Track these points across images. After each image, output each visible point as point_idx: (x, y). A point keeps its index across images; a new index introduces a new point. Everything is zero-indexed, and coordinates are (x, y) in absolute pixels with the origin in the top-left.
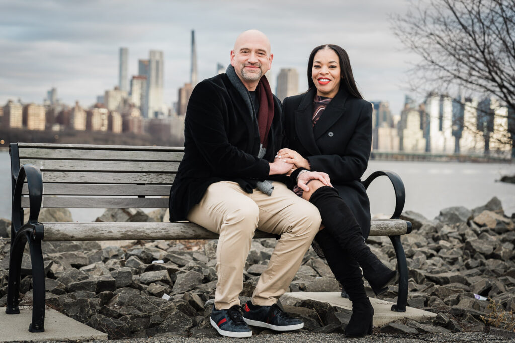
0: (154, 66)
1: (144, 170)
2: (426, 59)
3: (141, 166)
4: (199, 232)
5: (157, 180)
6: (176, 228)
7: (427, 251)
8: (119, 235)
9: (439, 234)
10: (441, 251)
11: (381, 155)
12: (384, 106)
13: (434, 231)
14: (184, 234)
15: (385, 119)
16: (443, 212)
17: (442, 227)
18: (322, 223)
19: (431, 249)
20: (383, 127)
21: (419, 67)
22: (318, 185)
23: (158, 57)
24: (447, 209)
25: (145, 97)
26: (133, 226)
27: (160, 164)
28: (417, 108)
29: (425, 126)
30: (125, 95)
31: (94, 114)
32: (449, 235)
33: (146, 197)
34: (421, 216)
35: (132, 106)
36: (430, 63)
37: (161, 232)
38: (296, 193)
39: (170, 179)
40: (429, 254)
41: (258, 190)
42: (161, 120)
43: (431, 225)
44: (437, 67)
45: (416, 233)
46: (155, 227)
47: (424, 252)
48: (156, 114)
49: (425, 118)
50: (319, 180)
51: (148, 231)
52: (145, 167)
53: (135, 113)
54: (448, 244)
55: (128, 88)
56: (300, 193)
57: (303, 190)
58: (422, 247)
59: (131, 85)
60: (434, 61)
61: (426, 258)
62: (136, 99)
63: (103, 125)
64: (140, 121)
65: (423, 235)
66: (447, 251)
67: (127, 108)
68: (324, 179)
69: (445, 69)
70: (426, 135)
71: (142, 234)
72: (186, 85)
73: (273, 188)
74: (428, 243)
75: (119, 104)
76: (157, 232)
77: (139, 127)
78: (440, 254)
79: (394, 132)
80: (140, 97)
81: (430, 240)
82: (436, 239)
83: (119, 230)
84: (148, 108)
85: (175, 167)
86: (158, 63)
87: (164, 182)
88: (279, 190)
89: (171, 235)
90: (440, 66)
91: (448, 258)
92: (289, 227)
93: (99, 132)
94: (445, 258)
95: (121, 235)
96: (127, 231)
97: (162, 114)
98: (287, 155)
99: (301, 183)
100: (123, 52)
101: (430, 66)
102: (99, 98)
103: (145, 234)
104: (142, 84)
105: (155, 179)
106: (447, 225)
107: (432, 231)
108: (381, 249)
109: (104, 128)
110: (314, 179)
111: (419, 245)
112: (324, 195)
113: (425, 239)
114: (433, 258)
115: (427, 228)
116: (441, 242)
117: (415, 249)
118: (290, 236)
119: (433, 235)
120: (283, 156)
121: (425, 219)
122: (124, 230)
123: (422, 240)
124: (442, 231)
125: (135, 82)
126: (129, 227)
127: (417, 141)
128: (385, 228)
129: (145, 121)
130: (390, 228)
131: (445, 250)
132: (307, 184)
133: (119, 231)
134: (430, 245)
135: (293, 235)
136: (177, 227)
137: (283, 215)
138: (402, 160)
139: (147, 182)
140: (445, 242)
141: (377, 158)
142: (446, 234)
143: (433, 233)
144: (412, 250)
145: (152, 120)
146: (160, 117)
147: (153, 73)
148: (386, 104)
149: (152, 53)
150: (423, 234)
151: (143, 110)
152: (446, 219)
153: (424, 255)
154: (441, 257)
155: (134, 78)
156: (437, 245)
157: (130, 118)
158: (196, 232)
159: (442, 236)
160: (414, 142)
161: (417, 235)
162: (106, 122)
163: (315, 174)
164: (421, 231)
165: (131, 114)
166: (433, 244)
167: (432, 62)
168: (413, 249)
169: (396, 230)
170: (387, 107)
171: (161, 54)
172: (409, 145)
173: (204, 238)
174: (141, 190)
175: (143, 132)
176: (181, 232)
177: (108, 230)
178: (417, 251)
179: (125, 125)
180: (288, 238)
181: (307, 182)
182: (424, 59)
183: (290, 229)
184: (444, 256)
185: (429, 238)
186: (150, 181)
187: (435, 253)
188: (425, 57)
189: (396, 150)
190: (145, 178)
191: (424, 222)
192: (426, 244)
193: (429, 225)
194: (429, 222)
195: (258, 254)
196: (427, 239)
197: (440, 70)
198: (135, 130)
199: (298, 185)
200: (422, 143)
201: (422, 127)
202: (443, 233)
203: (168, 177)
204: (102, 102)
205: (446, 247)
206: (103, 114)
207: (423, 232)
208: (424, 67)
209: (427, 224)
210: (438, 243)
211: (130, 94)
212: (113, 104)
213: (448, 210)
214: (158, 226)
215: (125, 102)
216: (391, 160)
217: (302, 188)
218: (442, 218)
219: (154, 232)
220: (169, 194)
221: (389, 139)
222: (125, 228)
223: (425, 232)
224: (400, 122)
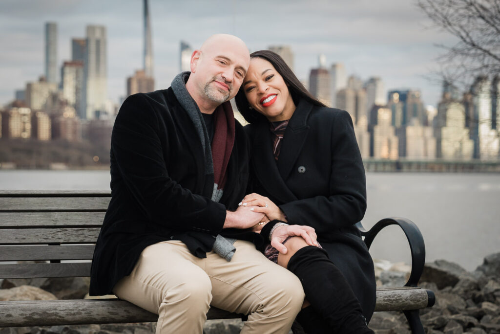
0: (92, 47)
1: (58, 224)
2: (465, 41)
3: (53, 219)
4: (133, 312)
5: (76, 238)
6: (100, 308)
7: (464, 320)
8: (21, 320)
9: (482, 293)
10: (485, 317)
11: (410, 164)
12: (413, 96)
13: (475, 289)
14: (113, 316)
15: (415, 114)
16: (489, 260)
17: (486, 283)
18: (306, 299)
19: (469, 315)
20: (412, 125)
21: (455, 51)
22: (298, 245)
23: (98, 34)
24: (494, 255)
25: (81, 91)
26: (41, 307)
27: (80, 215)
28: (460, 98)
29: (472, 122)
30: (53, 88)
31: (12, 115)
32: (496, 294)
33: (62, 262)
34: (457, 267)
35: (64, 103)
36: (469, 47)
37: (81, 313)
38: (267, 257)
39: (93, 236)
40: (466, 324)
41: (214, 252)
42: (103, 121)
43: (471, 279)
44: (479, 52)
45: (450, 292)
46: (71, 307)
47: (460, 322)
48: (98, 113)
49: (471, 111)
50: (301, 237)
51: (62, 313)
52: (60, 219)
53: (69, 113)
54: (494, 308)
55: (58, 79)
56: (274, 256)
57: (278, 252)
58: (457, 313)
59: (63, 74)
60: (476, 43)
61: (462, 329)
62: (69, 94)
63: (24, 130)
64: (75, 124)
65: (459, 295)
66: (492, 318)
67: (57, 106)
68: (309, 236)
69: (490, 54)
70: (474, 135)
71: (54, 317)
72: (137, 72)
73: (234, 250)
74: (467, 307)
75: (47, 101)
76: (74, 314)
77: (75, 132)
78: (482, 323)
79: (429, 132)
80: (75, 90)
81: (469, 302)
82: (478, 301)
83: (22, 312)
84: (86, 106)
85: (99, 219)
86: (98, 42)
87: (87, 240)
88: (245, 251)
89: (95, 319)
90: (485, 51)
91: (493, 329)
92: (259, 305)
93: (19, 140)
94: (490, 329)
95: (26, 320)
96: (33, 314)
97: (106, 113)
98: (255, 203)
99: (276, 241)
100: (50, 30)
101: (469, 50)
102: (18, 93)
103: (58, 317)
104: (77, 72)
105: (73, 235)
106: (493, 279)
107: (473, 288)
108: (398, 317)
109: (26, 135)
110: (295, 236)
111: (453, 311)
112: (307, 258)
113: (462, 301)
114: (473, 329)
115: (466, 285)
116: (485, 305)
117: (449, 317)
118: (261, 318)
119: (474, 295)
120: (250, 204)
121: (463, 270)
122: (28, 313)
123: (458, 301)
124: (487, 289)
125: (68, 70)
126: (35, 308)
127: (461, 142)
128: (397, 300)
129: (82, 124)
130: (404, 300)
131: (490, 317)
132: (283, 243)
133: (22, 315)
134: (469, 309)
135: (264, 317)
136: (103, 306)
137: (250, 289)
138: (440, 171)
139: (62, 241)
140: (490, 304)
141: (405, 169)
142: (492, 293)
143: (475, 292)
144: (443, 318)
145: (92, 122)
146: (103, 117)
147: (92, 57)
148: (416, 94)
149: (90, 29)
150: (460, 293)
151: (80, 108)
152: (494, 270)
153: (459, 326)
154: (484, 328)
155: (66, 64)
156: (478, 310)
157: (62, 119)
158: (129, 313)
159: (487, 295)
160: (457, 145)
161: (451, 295)
162: (28, 126)
163: (296, 229)
164: (457, 288)
165: (62, 115)
166: (473, 308)
167: (473, 45)
168: (444, 316)
169: (412, 303)
170: (419, 98)
171: (103, 29)
172: (449, 150)
173: (141, 321)
174: (54, 253)
175: (80, 140)
176: (108, 314)
177: (6, 313)
178: (450, 319)
179: (55, 130)
180: (257, 320)
181: (284, 240)
182: (460, 40)
183: (260, 309)
184: (488, 326)
185: (468, 298)
186: (67, 239)
187: (475, 321)
188: (462, 37)
189: (431, 157)
190: (60, 235)
191: (461, 276)
192: (463, 307)
193: (468, 280)
194: (469, 274)
195: (227, 328)
196: (465, 300)
197: (485, 56)
198: (69, 136)
199: (272, 244)
200: (468, 146)
201: (467, 125)
202: (488, 292)
203: (91, 233)
204: (23, 98)
205: (491, 313)
206: (24, 115)
207: (459, 289)
208: (462, 53)
209: (466, 278)
210: (480, 307)
211: (61, 86)
212: (38, 102)
213: (496, 257)
214: (76, 306)
215: (54, 97)
216: (426, 172)
217: (278, 249)
218: (487, 269)
219: (71, 314)
220: (92, 256)
221: (421, 142)
222: (31, 310)
223: (462, 289)
224: (436, 118)
